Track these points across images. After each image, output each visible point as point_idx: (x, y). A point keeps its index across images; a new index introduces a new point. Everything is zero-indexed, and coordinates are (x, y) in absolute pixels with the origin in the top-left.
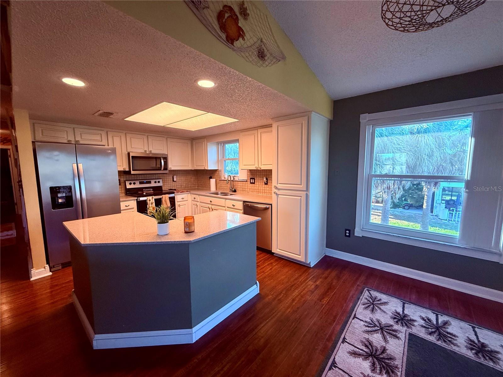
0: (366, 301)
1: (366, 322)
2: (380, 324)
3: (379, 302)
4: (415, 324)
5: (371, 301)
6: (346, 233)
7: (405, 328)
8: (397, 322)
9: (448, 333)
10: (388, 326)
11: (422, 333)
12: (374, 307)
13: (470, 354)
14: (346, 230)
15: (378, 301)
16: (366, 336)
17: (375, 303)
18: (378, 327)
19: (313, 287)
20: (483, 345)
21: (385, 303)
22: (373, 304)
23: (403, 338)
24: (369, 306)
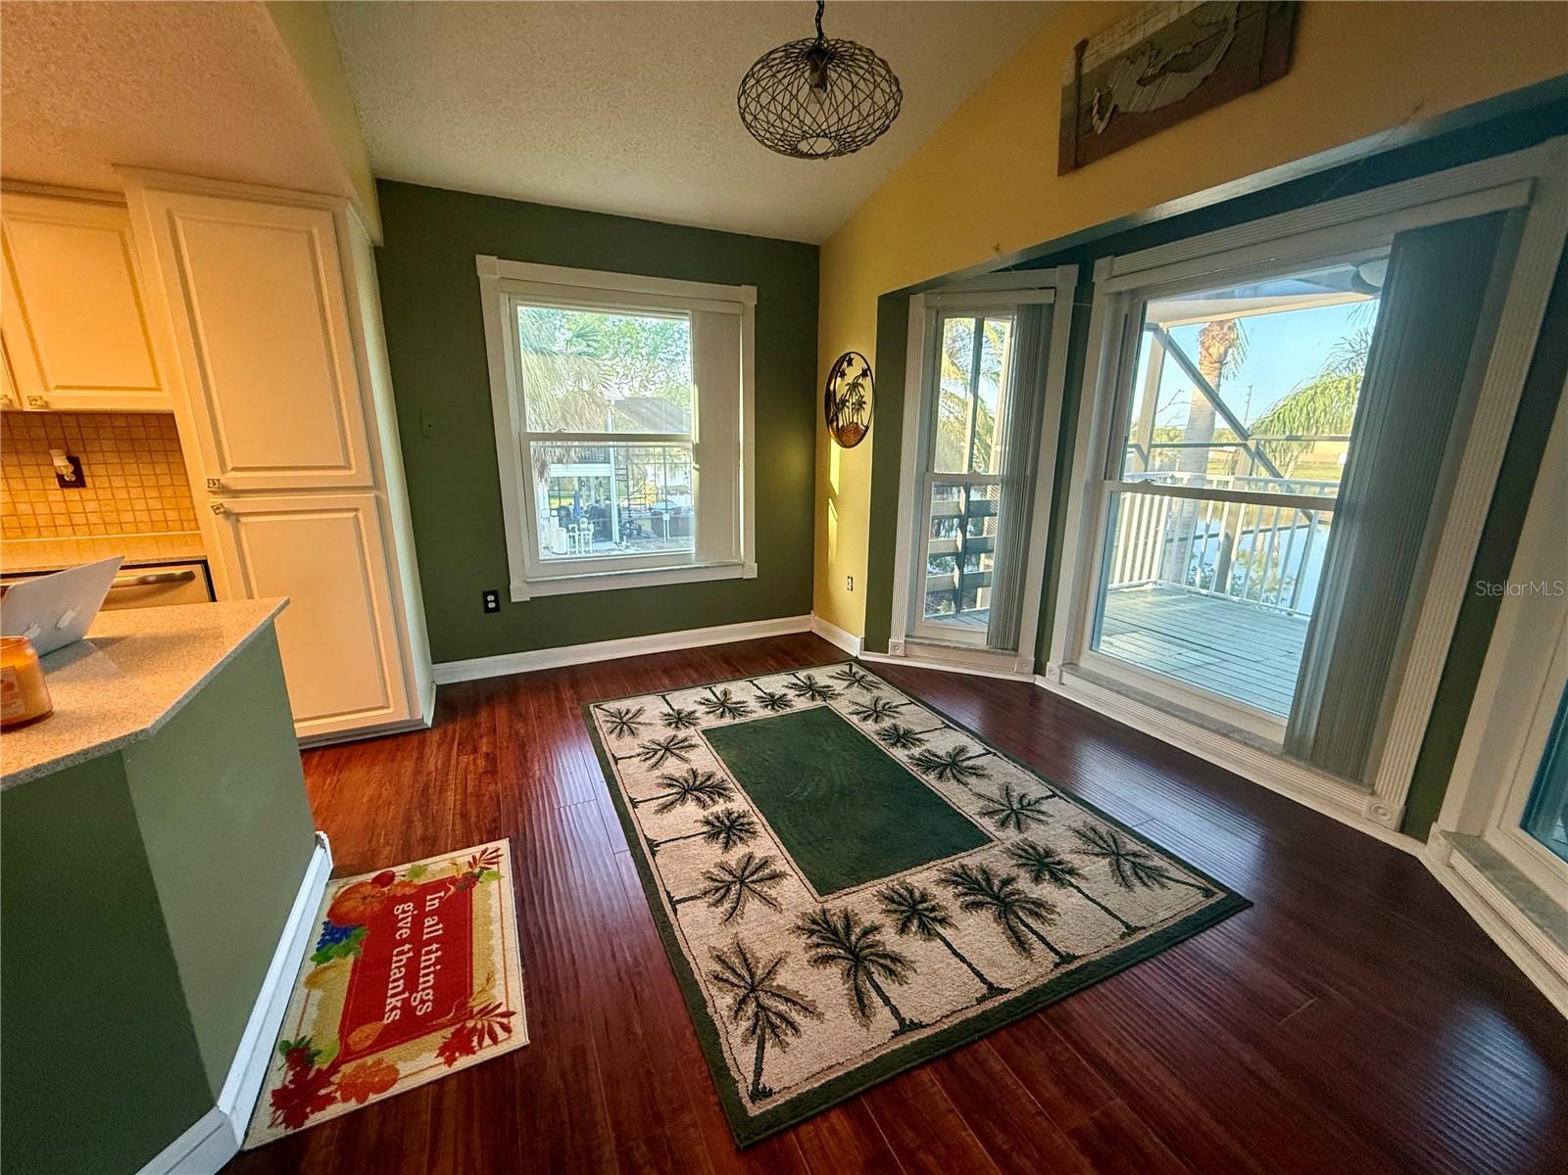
0: (609, 725)
1: (639, 755)
2: (659, 745)
3: (630, 715)
4: (697, 715)
5: (618, 720)
6: (487, 602)
7: (692, 728)
8: (677, 727)
9: (736, 703)
10: (672, 741)
11: (712, 722)
12: (629, 727)
13: (768, 713)
14: (486, 594)
15: (627, 713)
16: (657, 773)
17: (625, 719)
18: (661, 750)
19: (481, 762)
20: (772, 696)
21: (640, 712)
22: (624, 723)
23: (701, 743)
24: (621, 729)
